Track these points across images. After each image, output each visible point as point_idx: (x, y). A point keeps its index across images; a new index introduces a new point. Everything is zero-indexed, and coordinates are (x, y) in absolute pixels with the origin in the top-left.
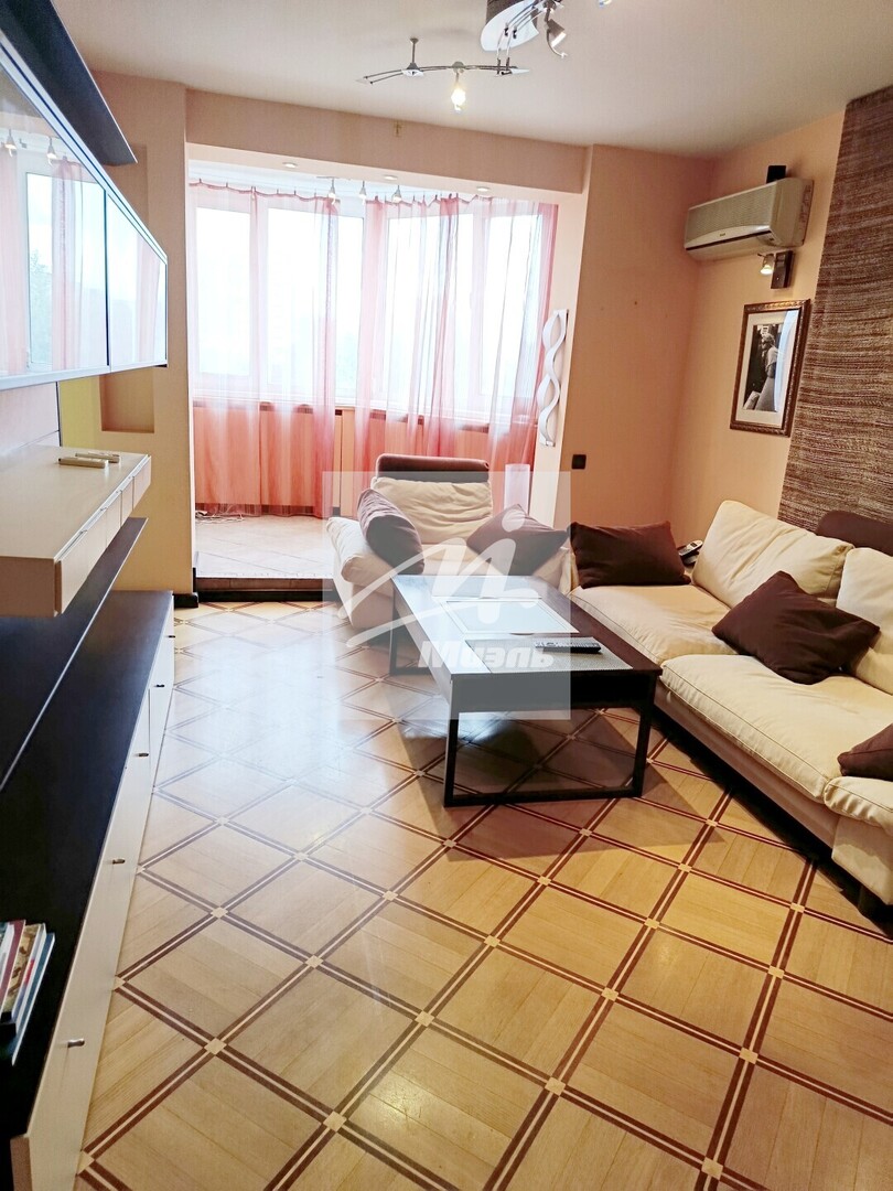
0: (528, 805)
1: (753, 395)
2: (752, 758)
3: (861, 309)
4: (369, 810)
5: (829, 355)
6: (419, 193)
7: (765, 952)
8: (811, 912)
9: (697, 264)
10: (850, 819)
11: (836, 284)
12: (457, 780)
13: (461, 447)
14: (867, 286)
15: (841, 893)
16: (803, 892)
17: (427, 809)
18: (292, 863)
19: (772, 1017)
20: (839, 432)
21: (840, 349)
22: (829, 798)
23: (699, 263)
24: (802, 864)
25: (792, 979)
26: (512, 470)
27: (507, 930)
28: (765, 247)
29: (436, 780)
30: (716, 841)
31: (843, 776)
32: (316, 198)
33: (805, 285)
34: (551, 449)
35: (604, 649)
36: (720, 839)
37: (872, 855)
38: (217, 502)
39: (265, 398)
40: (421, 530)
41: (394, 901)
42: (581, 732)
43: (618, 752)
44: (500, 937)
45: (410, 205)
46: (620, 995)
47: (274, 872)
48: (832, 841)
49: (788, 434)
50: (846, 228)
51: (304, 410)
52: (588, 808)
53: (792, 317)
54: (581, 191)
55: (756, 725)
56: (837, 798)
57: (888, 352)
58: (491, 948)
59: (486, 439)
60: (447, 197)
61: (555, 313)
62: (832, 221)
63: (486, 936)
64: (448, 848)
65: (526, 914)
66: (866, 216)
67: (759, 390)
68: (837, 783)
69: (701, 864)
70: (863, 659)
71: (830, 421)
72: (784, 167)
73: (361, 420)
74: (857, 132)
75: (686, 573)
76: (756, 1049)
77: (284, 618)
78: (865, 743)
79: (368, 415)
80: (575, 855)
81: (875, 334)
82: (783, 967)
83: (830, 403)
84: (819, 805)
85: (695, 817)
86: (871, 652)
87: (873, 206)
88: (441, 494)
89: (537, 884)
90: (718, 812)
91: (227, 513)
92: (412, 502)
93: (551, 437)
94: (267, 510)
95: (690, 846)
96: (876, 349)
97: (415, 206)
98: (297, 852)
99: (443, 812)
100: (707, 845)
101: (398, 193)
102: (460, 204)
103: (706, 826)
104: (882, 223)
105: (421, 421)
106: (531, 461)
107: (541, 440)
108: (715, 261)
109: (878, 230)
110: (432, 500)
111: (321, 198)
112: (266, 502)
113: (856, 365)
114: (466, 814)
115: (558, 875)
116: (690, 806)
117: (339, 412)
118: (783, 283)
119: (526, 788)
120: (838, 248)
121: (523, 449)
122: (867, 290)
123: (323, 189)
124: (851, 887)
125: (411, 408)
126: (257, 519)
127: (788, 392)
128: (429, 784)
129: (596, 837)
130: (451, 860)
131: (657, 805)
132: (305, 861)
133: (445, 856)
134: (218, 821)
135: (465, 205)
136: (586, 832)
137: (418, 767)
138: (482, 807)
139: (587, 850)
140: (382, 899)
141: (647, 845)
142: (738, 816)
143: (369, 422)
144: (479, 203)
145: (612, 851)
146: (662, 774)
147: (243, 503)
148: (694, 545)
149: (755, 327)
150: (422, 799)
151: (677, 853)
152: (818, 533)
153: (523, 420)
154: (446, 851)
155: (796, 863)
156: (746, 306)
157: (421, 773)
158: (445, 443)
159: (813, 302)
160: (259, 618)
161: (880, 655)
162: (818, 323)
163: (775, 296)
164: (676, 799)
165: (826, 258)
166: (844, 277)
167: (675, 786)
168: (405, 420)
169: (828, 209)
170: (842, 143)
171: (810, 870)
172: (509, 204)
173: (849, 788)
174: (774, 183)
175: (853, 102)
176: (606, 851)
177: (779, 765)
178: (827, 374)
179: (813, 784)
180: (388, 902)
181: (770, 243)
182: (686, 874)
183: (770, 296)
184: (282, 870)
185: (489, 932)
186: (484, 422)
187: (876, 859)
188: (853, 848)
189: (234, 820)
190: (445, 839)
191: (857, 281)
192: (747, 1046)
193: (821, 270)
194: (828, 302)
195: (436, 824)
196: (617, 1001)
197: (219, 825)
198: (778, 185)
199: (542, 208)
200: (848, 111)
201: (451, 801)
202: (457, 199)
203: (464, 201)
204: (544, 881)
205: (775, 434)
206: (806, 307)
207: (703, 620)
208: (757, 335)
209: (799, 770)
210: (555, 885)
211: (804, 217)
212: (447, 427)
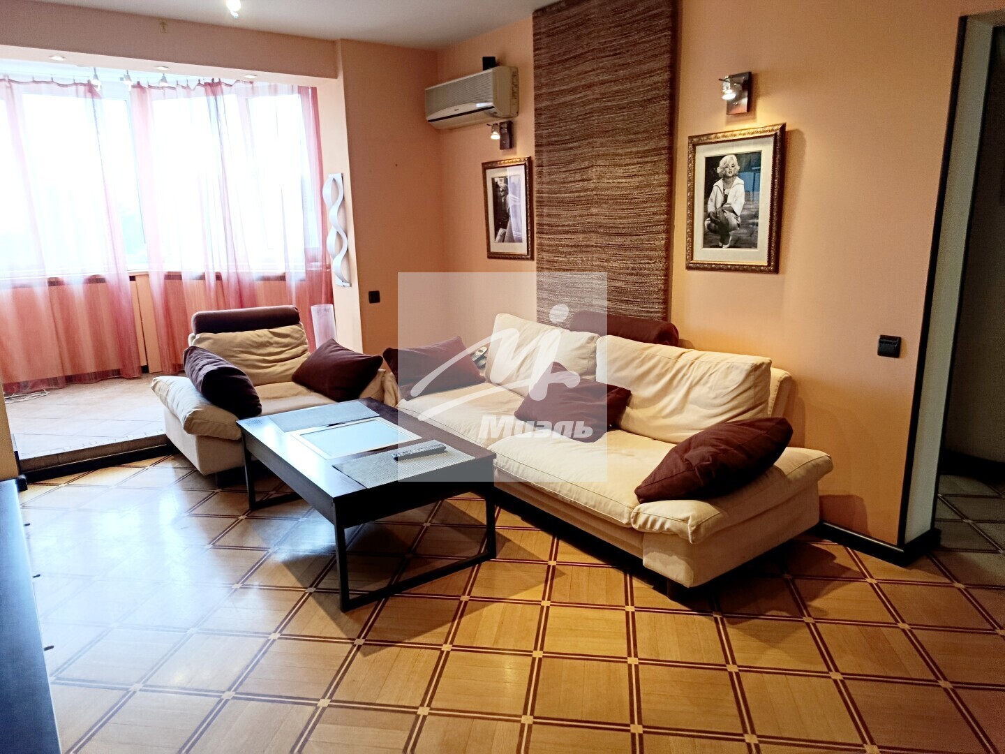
0: (413, 590)
1: (501, 231)
2: (573, 506)
3: (570, 162)
4: (277, 635)
5: (553, 198)
6: (182, 79)
7: (620, 648)
8: (641, 609)
9: (439, 132)
10: (654, 533)
11: (549, 145)
12: (351, 586)
13: (261, 296)
14: (571, 145)
15: (654, 589)
16: (629, 597)
17: (328, 619)
18: (223, 703)
19: (642, 696)
20: (570, 253)
21: (560, 192)
22: (635, 522)
23: (438, 131)
24: (621, 575)
25: (644, 661)
26: (319, 312)
27: (432, 698)
28: (491, 118)
29: (328, 592)
30: (560, 576)
31: (641, 503)
32: (76, 84)
33: (525, 147)
34: (348, 289)
35: (449, 448)
36: (562, 574)
37: (671, 556)
38: (15, 381)
39: (53, 274)
40: (252, 375)
41: (330, 706)
42: (433, 518)
43: (465, 526)
44: (429, 705)
45: (174, 88)
46: (535, 718)
47: (207, 717)
48: (641, 553)
49: (532, 258)
50: (548, 103)
51: (95, 280)
52: (460, 577)
53: (521, 171)
54: (335, 76)
55: (570, 481)
56: (641, 521)
57: (595, 193)
58: (425, 717)
59: (285, 286)
60: (210, 81)
61: (331, 177)
62: (537, 98)
63: (417, 708)
64: (359, 647)
65: (442, 679)
66: (561, 94)
67: (505, 227)
68: (639, 510)
69: (556, 596)
70: (624, 416)
71: (563, 246)
72: (494, 58)
73: (157, 282)
74: (543, 33)
75: (481, 374)
76: (640, 723)
77: (125, 481)
78: (650, 476)
79: (162, 277)
80: (463, 619)
81: (583, 180)
82: (636, 656)
83: (560, 233)
84: (629, 529)
85: (539, 562)
86: (628, 410)
87: (565, 87)
88: (261, 340)
89: (442, 652)
90: (553, 554)
91: (28, 390)
92: (235, 351)
93: (346, 278)
94: (73, 379)
95: (543, 585)
96: (586, 190)
97: (180, 89)
98: (223, 692)
99: (344, 618)
100: (555, 581)
101: (164, 80)
102: (223, 86)
103: (549, 566)
104: (574, 100)
105: (218, 277)
106: (330, 300)
107: (336, 282)
108: (452, 130)
109: (572, 105)
110: (252, 346)
111: (81, 84)
112: (69, 373)
113: (575, 203)
114: (365, 613)
115: (456, 639)
116: (533, 555)
117: (132, 278)
118: (508, 147)
119: (405, 576)
120: (546, 118)
121: (321, 289)
122: (571, 148)
123: (84, 75)
124: (660, 583)
125: (207, 267)
126: (61, 391)
127: (527, 227)
128: (323, 597)
129: (474, 599)
130: (365, 655)
131: (511, 561)
132: (234, 698)
133: (359, 654)
134: (132, 689)
135: (228, 88)
136: (465, 598)
137: (308, 585)
138: (376, 602)
139: (472, 611)
140: (318, 708)
141: (513, 595)
142: (569, 553)
143: (165, 284)
144: (241, 85)
145: (489, 607)
146: (505, 535)
147: (44, 377)
148: (481, 351)
149: (493, 179)
150: (322, 612)
151: (536, 593)
152: (571, 330)
153: (316, 266)
154: (359, 648)
155: (618, 576)
156: (483, 164)
157: (312, 590)
158: (246, 294)
159: (534, 158)
160: (97, 486)
161: (635, 410)
162: (540, 174)
163: (504, 155)
164: (522, 552)
165: (538, 125)
166: (554, 139)
167: (517, 542)
168: (202, 278)
169: (533, 89)
170: (534, 41)
171: (628, 578)
172: (270, 86)
173: (648, 512)
174: (490, 71)
175: (537, 11)
176: (485, 609)
177: (594, 507)
178: (554, 212)
179: (621, 515)
180: (324, 709)
181: (494, 115)
182: (548, 608)
183: (499, 155)
184: (214, 713)
185: (418, 705)
186: (279, 272)
187: (675, 558)
188: (658, 554)
189: (148, 683)
190: (354, 639)
191: (564, 142)
192: (633, 722)
193: (535, 134)
194: (545, 157)
195: (342, 629)
196: (534, 723)
197: (134, 693)
198: (494, 73)
199: (301, 90)
200: (534, 18)
201: (348, 606)
202: (219, 83)
203: (227, 85)
204: (446, 648)
205: (523, 259)
206: (529, 162)
207: (506, 407)
208: (495, 186)
209: (609, 507)
210: (457, 648)
211: (515, 95)
212: (246, 280)
